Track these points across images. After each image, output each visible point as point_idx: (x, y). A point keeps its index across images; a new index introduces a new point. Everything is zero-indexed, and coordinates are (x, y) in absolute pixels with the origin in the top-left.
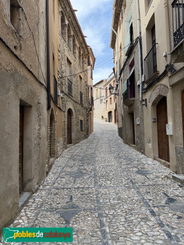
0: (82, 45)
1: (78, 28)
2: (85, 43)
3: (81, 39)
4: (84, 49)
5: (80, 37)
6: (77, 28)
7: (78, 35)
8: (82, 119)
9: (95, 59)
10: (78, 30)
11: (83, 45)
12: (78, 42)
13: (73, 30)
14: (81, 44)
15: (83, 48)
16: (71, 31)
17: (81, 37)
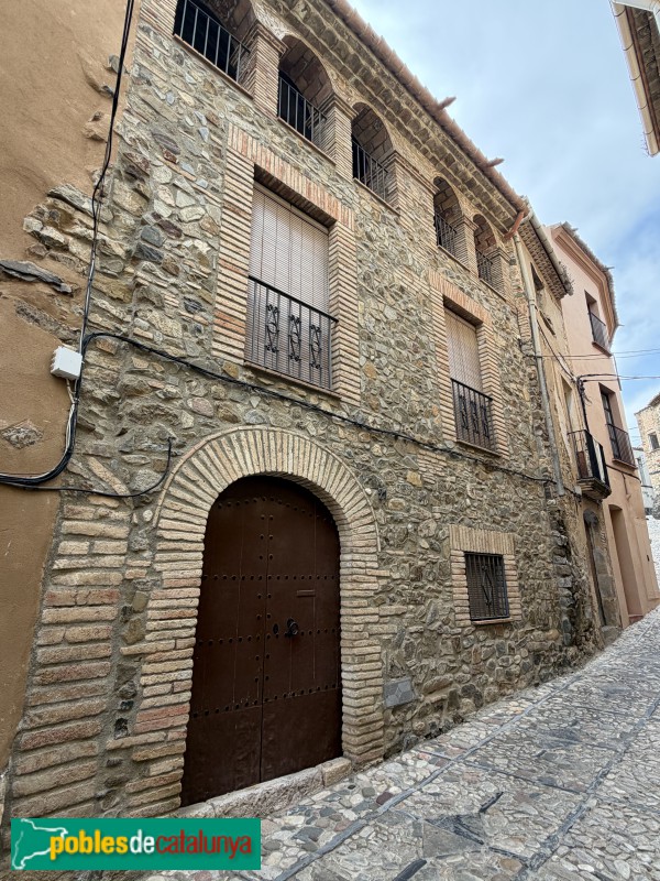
0: (456, 171)
1: (382, 60)
2: (468, 155)
3: (435, 135)
4: (479, 194)
5: (424, 121)
6: (371, 62)
7: (398, 108)
8: (499, 543)
9: (604, 271)
10: (382, 74)
11: (462, 167)
12: (425, 152)
13: (356, 83)
14: (449, 161)
15: (471, 184)
16: (327, 68)
17: (426, 118)
